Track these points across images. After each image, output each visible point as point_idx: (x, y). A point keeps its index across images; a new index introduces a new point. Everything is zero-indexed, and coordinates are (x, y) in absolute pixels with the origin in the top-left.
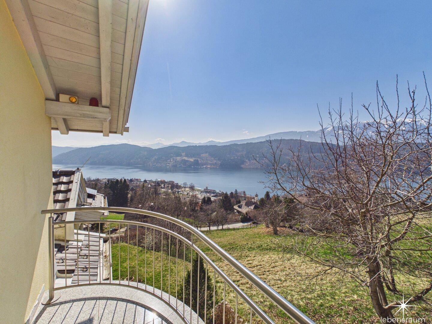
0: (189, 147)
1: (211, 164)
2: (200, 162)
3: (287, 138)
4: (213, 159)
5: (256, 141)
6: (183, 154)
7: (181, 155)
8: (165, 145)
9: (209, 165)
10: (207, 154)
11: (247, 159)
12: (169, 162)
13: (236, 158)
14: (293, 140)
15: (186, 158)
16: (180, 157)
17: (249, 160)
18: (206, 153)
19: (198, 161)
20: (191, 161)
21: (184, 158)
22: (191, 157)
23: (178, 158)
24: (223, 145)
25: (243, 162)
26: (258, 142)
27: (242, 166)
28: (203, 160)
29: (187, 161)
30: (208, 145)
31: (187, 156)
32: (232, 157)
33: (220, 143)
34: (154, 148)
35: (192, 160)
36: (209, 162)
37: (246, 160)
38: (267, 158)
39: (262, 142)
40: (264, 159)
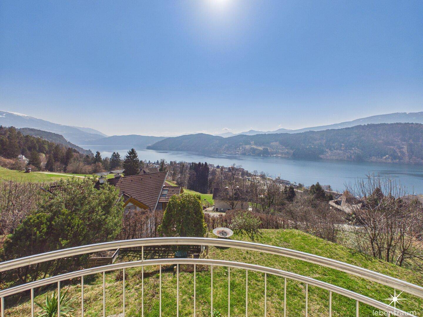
0: (257, 135)
1: (282, 153)
2: (269, 150)
3: (389, 123)
4: (284, 147)
5: (340, 127)
6: (252, 142)
7: (249, 144)
9: (280, 154)
10: (278, 143)
11: (327, 148)
12: (238, 150)
13: (313, 147)
14: (400, 124)
15: (255, 147)
16: (249, 146)
17: (330, 149)
18: (276, 141)
19: (267, 149)
20: (260, 150)
21: (253, 146)
22: (260, 145)
23: (247, 147)
24: (296, 132)
25: (322, 152)
26: (343, 129)
27: (321, 156)
28: (273, 148)
29: (256, 149)
30: (278, 133)
31: (256, 144)
32: (307, 146)
33: (291, 131)
34: (224, 137)
35: (261, 148)
36: (279, 151)
37: (327, 150)
38: (358, 147)
39: (349, 128)
40: (353, 148)
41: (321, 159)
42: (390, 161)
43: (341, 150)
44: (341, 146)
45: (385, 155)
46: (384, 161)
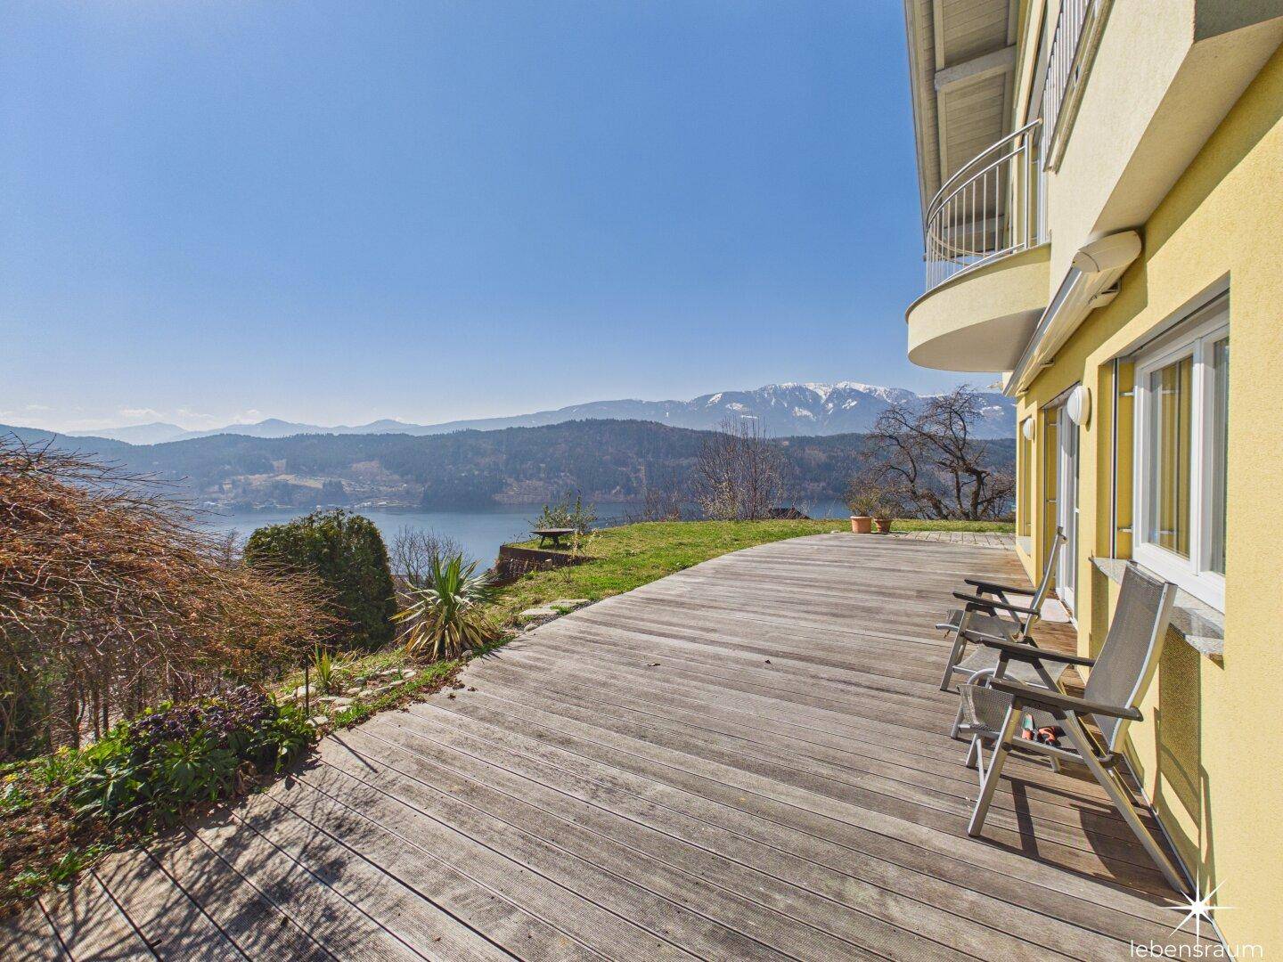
0: (300, 438)
1: (391, 497)
2: (347, 489)
3: (620, 418)
4: (396, 477)
5: (535, 424)
6: (280, 464)
7: (268, 468)
8: (188, 433)
9: (385, 500)
10: (375, 464)
11: (510, 477)
12: (214, 496)
13: (476, 473)
14: (635, 422)
15: (291, 479)
16: (265, 476)
17: (517, 479)
18: (370, 458)
19: (339, 485)
20: (311, 489)
21: (283, 477)
22: (312, 473)
23: (258, 480)
24: (430, 433)
25: (499, 486)
26: (543, 427)
27: (498, 497)
28: (358, 481)
29: (296, 487)
30: (377, 431)
31: (293, 468)
32: (462, 472)
33: (417, 427)
35: (316, 483)
36: (381, 488)
37: (510, 481)
38: (571, 472)
39: (553, 426)
40: (562, 474)
41: (500, 504)
42: (621, 498)
43: (541, 480)
44: (540, 468)
45: (614, 488)
46: (614, 498)
